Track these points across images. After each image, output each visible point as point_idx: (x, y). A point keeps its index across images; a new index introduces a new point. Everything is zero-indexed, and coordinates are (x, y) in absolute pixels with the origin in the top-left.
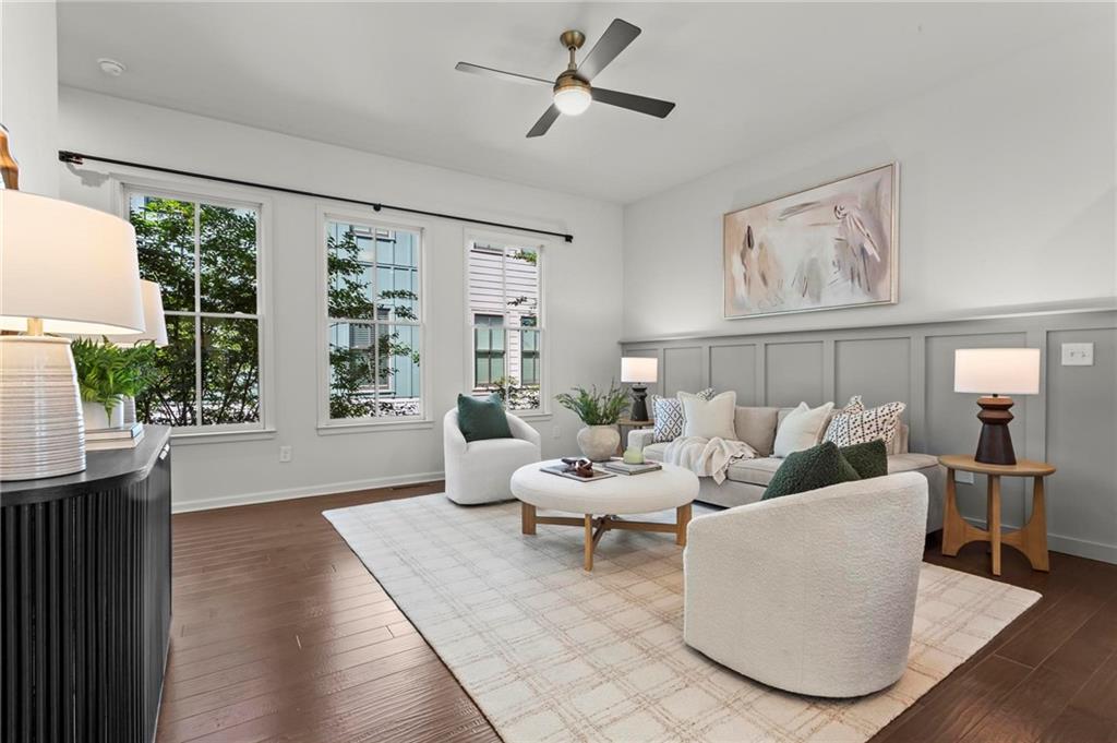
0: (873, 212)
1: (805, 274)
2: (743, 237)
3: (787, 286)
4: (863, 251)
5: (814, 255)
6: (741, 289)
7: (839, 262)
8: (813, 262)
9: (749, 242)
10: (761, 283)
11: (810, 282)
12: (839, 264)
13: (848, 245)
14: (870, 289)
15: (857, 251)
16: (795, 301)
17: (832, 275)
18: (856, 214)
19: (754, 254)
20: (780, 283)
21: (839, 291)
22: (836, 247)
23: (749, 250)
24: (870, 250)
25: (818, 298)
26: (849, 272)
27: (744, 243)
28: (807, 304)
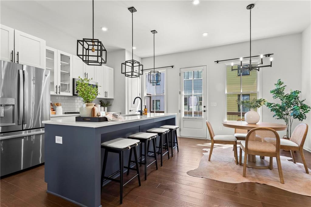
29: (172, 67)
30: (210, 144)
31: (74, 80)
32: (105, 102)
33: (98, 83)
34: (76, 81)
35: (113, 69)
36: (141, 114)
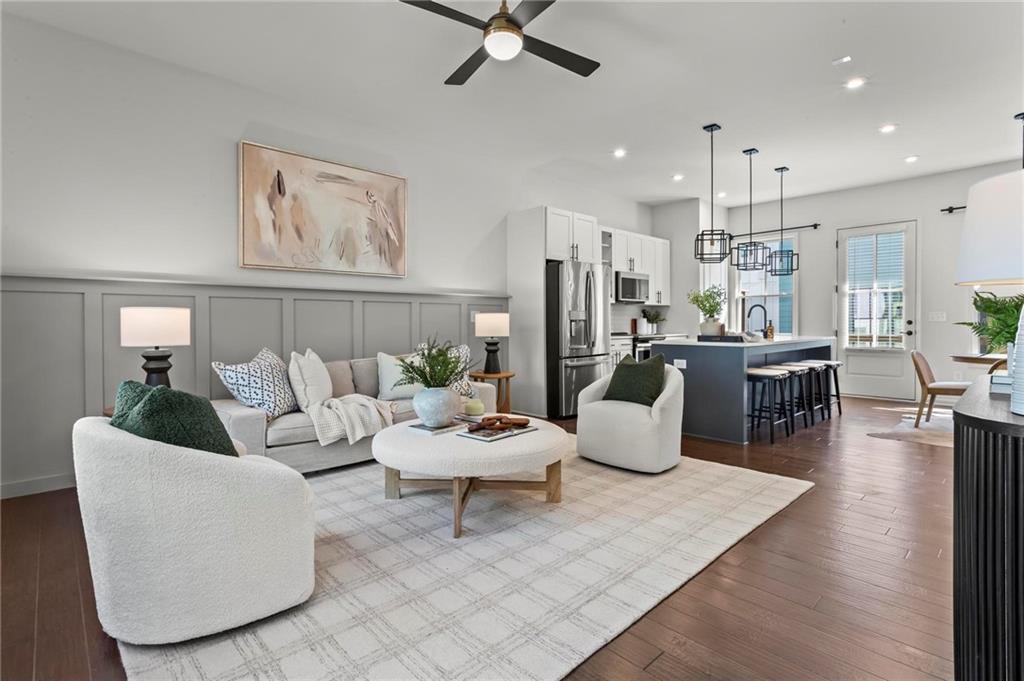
0: (394, 205)
1: (342, 239)
2: (271, 179)
3: (325, 244)
4: (387, 234)
5: (350, 225)
6: (269, 236)
7: (370, 237)
8: (348, 232)
9: (279, 186)
10: (296, 236)
11: (346, 248)
12: (370, 238)
13: (376, 226)
14: (392, 264)
15: (384, 233)
16: (331, 262)
17: (365, 248)
18: (383, 205)
19: (286, 202)
20: (317, 243)
21: (370, 262)
22: (368, 224)
23: (279, 196)
24: (393, 236)
25: (354, 264)
26: (378, 247)
27: (272, 187)
28: (343, 266)
29: (815, 226)
30: (917, 409)
31: (617, 273)
32: (653, 312)
33: (648, 276)
34: (622, 276)
35: (668, 242)
36: (766, 336)
